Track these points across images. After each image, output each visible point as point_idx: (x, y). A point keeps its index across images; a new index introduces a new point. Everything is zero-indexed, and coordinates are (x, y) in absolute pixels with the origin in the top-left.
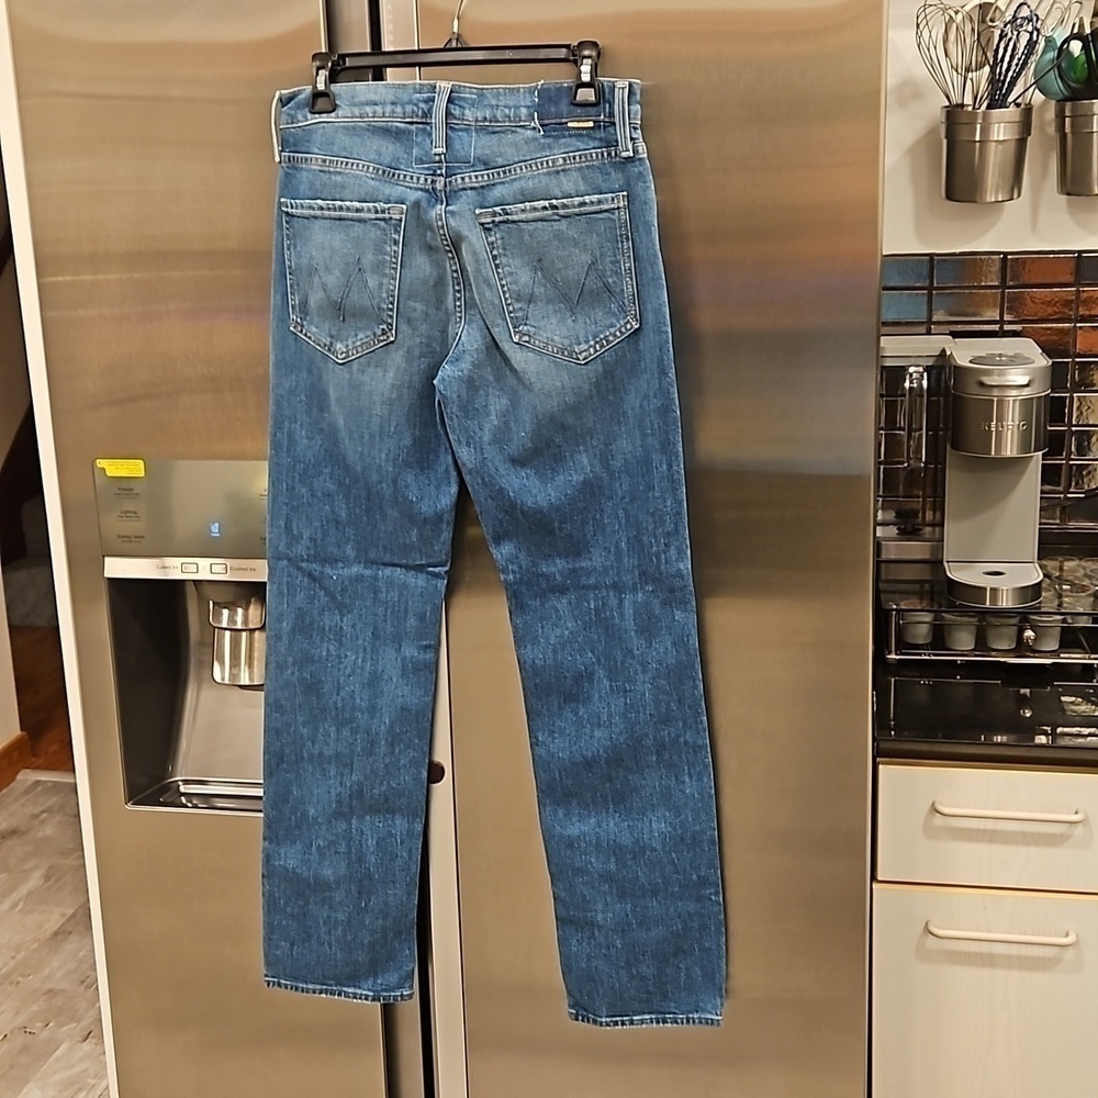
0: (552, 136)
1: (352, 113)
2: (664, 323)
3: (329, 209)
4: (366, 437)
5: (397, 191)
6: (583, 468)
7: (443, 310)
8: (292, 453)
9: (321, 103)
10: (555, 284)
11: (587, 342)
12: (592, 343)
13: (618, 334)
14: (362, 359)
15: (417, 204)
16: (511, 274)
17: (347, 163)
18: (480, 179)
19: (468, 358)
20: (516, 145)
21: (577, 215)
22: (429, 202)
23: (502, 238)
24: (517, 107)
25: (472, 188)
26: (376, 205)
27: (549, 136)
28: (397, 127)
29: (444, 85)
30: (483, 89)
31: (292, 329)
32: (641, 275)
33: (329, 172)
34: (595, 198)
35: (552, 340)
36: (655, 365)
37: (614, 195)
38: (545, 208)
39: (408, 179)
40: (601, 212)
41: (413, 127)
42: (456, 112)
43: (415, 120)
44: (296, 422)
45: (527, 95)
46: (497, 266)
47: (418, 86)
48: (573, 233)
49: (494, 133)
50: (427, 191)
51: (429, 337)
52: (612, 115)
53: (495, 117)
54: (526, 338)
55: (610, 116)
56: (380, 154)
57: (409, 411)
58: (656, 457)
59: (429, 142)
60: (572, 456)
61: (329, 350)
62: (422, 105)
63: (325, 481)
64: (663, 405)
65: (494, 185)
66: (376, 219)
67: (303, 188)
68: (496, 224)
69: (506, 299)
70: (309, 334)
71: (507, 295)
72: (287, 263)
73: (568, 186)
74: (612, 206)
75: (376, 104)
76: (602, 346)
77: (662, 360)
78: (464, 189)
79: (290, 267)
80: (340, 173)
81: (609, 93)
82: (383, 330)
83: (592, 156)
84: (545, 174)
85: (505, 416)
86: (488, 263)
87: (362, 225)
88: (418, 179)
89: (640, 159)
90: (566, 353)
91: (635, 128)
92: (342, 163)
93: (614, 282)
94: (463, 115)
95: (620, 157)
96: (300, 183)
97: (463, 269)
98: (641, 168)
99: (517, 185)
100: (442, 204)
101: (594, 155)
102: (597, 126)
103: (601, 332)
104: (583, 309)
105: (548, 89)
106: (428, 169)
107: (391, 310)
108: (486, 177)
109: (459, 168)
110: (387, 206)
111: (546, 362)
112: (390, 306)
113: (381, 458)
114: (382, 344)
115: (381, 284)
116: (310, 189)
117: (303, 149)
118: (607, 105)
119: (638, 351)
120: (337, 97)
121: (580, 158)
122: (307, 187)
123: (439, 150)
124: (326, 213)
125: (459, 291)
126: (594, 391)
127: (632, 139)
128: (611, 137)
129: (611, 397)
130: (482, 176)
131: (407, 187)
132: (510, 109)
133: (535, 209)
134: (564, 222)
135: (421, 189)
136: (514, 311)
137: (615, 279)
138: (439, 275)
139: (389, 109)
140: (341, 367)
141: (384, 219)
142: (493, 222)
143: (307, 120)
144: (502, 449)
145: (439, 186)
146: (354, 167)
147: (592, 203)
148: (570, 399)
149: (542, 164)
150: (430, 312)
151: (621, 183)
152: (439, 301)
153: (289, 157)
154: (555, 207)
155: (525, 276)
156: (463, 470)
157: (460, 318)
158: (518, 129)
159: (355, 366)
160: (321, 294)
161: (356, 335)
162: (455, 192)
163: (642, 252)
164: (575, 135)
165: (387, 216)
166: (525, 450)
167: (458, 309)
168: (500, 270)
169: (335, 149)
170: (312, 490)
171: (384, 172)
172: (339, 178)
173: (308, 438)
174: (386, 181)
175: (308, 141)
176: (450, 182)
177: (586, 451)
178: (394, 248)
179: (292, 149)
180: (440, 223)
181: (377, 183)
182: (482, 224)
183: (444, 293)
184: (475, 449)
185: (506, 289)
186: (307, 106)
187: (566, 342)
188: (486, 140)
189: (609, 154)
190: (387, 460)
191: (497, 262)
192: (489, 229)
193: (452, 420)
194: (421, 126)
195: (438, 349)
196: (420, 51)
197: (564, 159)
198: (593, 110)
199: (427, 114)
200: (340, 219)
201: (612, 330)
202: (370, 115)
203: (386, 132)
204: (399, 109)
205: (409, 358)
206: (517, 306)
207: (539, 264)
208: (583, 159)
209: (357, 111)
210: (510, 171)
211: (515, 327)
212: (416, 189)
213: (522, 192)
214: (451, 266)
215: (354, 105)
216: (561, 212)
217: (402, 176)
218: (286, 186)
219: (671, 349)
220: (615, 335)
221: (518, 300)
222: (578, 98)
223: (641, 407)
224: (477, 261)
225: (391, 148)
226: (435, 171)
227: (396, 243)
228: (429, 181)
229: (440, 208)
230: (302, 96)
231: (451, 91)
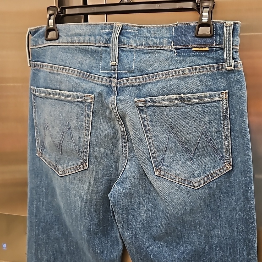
0: (182, 56)
1: (67, 40)
2: (249, 171)
3: (53, 94)
4: (74, 217)
5: (90, 86)
6: (194, 243)
7: (117, 151)
8: (38, 217)
9: (52, 35)
10: (181, 142)
11: (199, 176)
12: (202, 177)
13: (218, 172)
14: (71, 176)
15: (100, 94)
16: (155, 136)
17: (63, 69)
18: (138, 80)
19: (129, 182)
20: (160, 61)
21: (196, 104)
22: (108, 93)
23: (150, 115)
24: (161, 38)
25: (133, 86)
26: (78, 93)
27: (180, 56)
28: (91, 49)
29: (118, 24)
30: (141, 27)
31: (37, 154)
32: (235, 140)
33: (54, 73)
34: (208, 94)
35: (178, 175)
36: (241, 194)
37: (220, 92)
38: (176, 99)
39: (96, 79)
40: (212, 102)
41: (101, 49)
42: (125, 40)
43: (101, 45)
44: (40, 202)
45: (168, 31)
46: (147, 131)
47: (103, 25)
48: (193, 114)
49: (147, 53)
50: (107, 86)
51: (108, 166)
52: (221, 43)
53: (148, 44)
54: (163, 173)
55: (219, 44)
56: (81, 64)
57: (96, 205)
58: (239, 246)
59: (108, 58)
60: (188, 236)
61: (55, 168)
62: (105, 36)
63: (55, 232)
64: (246, 218)
65: (146, 84)
66: (78, 102)
67: (42, 81)
68: (147, 107)
69: (151, 150)
70: (45, 159)
71: (152, 148)
72: (35, 120)
73: (192, 87)
74: (218, 99)
75: (80, 36)
76: (209, 179)
77: (247, 192)
78: (128, 87)
79: (36, 123)
80: (59, 74)
81: (220, 29)
82: (82, 162)
83: (207, 69)
84: (177, 79)
85: (149, 214)
86: (141, 130)
87: (70, 104)
88: (102, 79)
89: (238, 71)
90: (186, 182)
91: (236, 52)
92: (61, 68)
93: (218, 143)
94: (129, 42)
95: (225, 69)
96: (40, 79)
97: (127, 131)
98: (239, 77)
99: (160, 85)
100: (114, 95)
101: (208, 68)
102: (211, 50)
103: (208, 171)
104: (197, 157)
105: (181, 27)
106: (108, 73)
107: (86, 152)
108: (141, 80)
109: (125, 74)
110: (83, 94)
111: (175, 187)
112: (85, 150)
113: (81, 228)
114: (81, 170)
115: (80, 138)
116: (44, 82)
117: (42, 60)
118: (218, 37)
119: (230, 182)
120: (60, 32)
121: (200, 69)
122: (43, 81)
123: (114, 63)
124: (52, 96)
125: (125, 142)
126: (203, 203)
127: (234, 58)
128: (220, 57)
129: (212, 206)
130: (139, 79)
131: (96, 83)
132: (157, 39)
133: (170, 99)
134: (188, 108)
135: (104, 85)
136: (156, 157)
137: (218, 141)
138: (114, 133)
139: (87, 38)
140: (61, 178)
141: (82, 102)
142: (145, 106)
143: (44, 44)
144: (147, 231)
145: (114, 84)
146: (67, 71)
147: (206, 97)
148: (188, 208)
149: (175, 73)
150: (108, 152)
151: (225, 85)
152: (114, 147)
153: (35, 64)
154: (183, 99)
155: (163, 137)
156: (125, 242)
157: (126, 157)
158: (162, 51)
159: (68, 179)
160: (50, 140)
161: (68, 163)
162: (122, 88)
163: (236, 127)
164: (197, 56)
165: (83, 100)
166: (161, 233)
167: (124, 152)
168: (148, 134)
169: (58, 60)
170: (48, 236)
171: (83, 74)
172: (59, 77)
173: (46, 210)
174: (84, 80)
175: (44, 56)
176: (120, 82)
177: (196, 233)
178: (87, 118)
179: (37, 59)
180: (113, 106)
181: (79, 81)
182: (138, 107)
183: (117, 142)
184: (132, 231)
185: (151, 144)
186: (44, 36)
187: (187, 176)
188: (142, 57)
189: (218, 67)
190: (84, 230)
191: (147, 129)
192: (142, 110)
193: (118, 216)
194: (105, 48)
195: (114, 171)
196: (106, 5)
197: (189, 70)
198: (209, 40)
199: (108, 41)
200: (59, 100)
201: (215, 170)
202: (77, 42)
203: (86, 51)
204: (92, 38)
205: (96, 178)
206: (158, 154)
207: (172, 131)
208: (202, 70)
209: (70, 39)
210: (156, 76)
211: (156, 166)
212: (101, 85)
213: (163, 89)
214: (120, 129)
215: (69, 36)
216: (186, 102)
217: (93, 77)
218: (34, 80)
219: (253, 187)
220: (216, 173)
221: (158, 151)
222: (199, 33)
223: (231, 214)
224: (135, 129)
225: (88, 61)
226: (112, 75)
227: (88, 115)
228: (108, 81)
229: (113, 97)
230: (41, 31)
231: (122, 29)
